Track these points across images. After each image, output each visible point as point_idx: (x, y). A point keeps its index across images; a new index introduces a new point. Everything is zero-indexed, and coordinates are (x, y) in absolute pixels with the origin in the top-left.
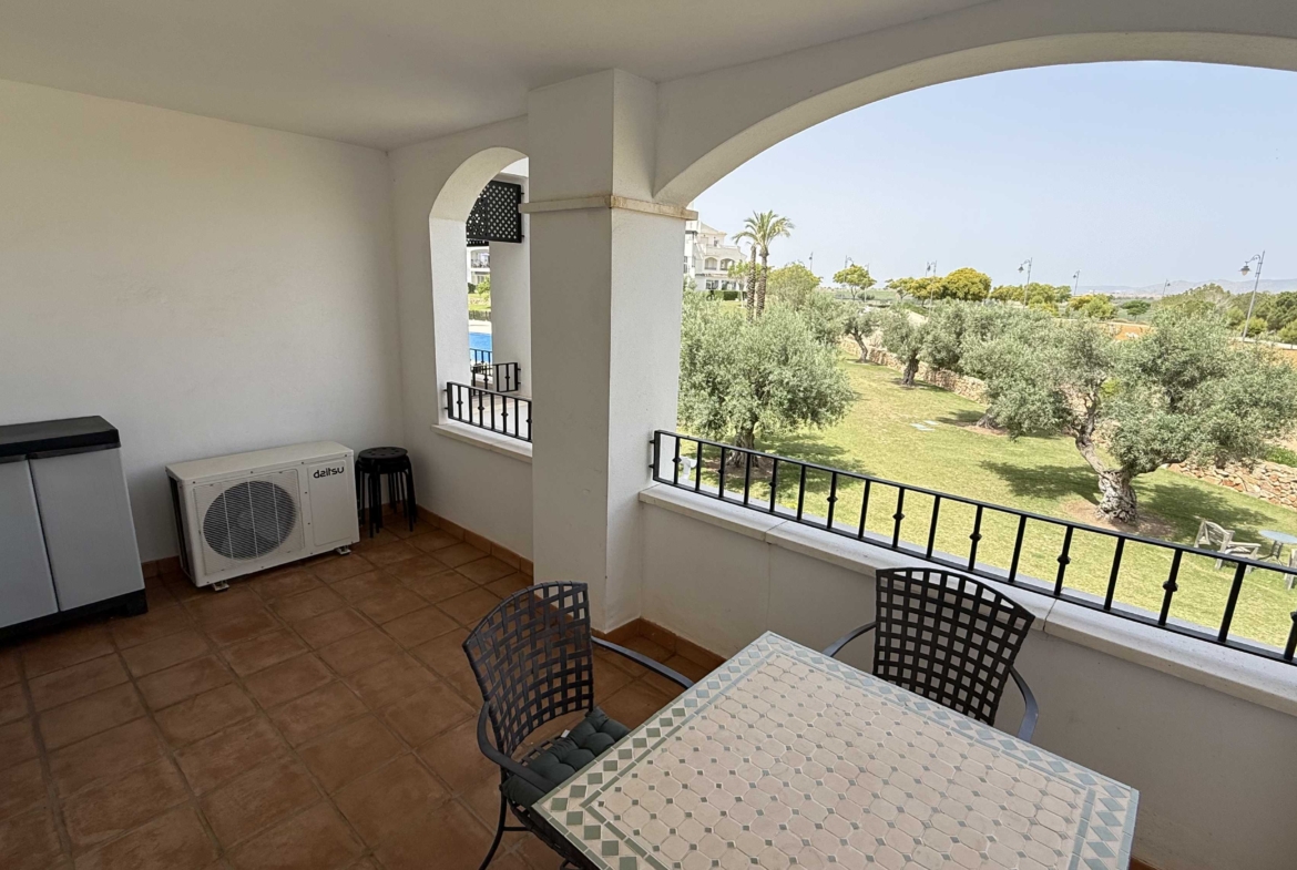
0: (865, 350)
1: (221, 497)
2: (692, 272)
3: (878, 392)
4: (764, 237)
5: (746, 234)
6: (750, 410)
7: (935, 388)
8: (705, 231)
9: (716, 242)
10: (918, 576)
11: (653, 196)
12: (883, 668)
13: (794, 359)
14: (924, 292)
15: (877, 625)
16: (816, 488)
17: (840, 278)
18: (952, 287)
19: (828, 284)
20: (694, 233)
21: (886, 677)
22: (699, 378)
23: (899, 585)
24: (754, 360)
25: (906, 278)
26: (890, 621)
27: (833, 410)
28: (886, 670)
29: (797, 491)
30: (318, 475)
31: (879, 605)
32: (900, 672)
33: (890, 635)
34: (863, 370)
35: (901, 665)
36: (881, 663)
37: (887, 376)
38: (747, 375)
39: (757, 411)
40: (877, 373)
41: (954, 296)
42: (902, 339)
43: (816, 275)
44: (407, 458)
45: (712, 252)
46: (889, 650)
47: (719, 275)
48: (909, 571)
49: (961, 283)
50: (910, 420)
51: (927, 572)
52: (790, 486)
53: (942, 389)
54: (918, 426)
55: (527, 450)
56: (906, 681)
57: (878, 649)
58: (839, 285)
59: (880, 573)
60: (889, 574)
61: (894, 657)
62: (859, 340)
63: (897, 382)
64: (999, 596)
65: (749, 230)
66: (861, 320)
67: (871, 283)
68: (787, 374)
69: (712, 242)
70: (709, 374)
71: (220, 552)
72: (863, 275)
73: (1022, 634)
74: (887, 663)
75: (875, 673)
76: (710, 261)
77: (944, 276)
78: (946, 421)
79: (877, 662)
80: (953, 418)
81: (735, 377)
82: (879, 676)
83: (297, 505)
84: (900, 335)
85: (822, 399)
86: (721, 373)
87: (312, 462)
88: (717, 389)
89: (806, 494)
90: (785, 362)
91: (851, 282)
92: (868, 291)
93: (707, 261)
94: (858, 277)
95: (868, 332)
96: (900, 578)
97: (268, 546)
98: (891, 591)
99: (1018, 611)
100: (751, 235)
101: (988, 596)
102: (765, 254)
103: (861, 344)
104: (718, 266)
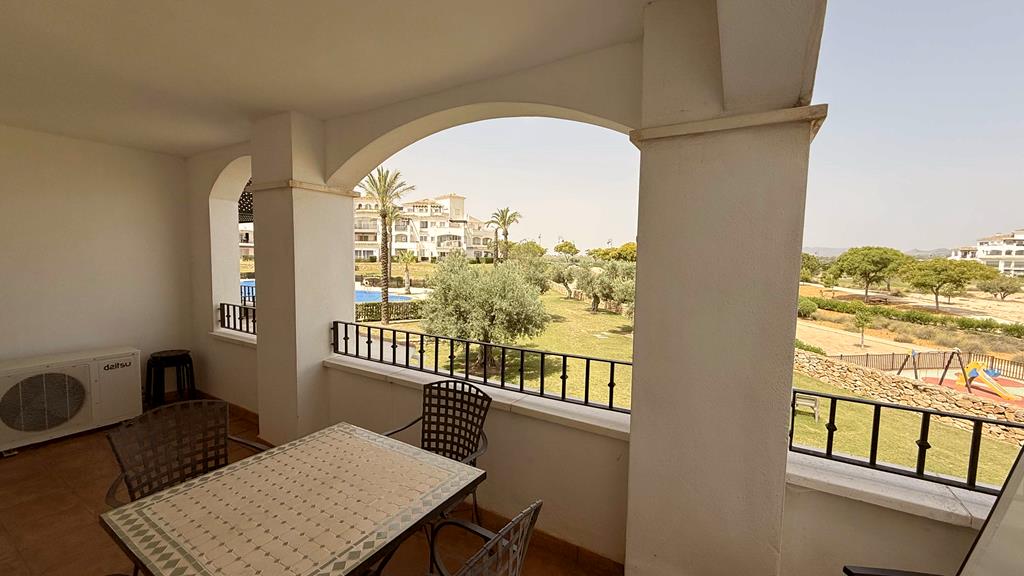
0: (570, 292)
1: (17, 385)
2: (464, 246)
3: (576, 316)
4: (504, 224)
5: (493, 222)
6: (483, 328)
7: (611, 313)
8: (472, 221)
9: (479, 228)
10: (443, 385)
11: (325, 182)
12: (427, 444)
13: (510, 295)
14: (607, 257)
15: (423, 417)
16: (531, 377)
17: (559, 249)
18: (624, 254)
19: (551, 253)
20: (465, 222)
21: (429, 449)
22: (450, 309)
23: (435, 392)
24: (486, 296)
25: (597, 249)
26: (430, 414)
27: (537, 326)
28: (429, 445)
29: (519, 380)
30: (107, 368)
31: (425, 405)
32: (437, 445)
33: (430, 423)
34: (568, 303)
35: (437, 441)
36: (426, 440)
37: (583, 307)
38: (482, 307)
39: (487, 328)
40: (577, 306)
41: (625, 259)
42: (588, 283)
43: (543, 247)
44: (189, 356)
45: (477, 233)
46: (430, 432)
47: (482, 248)
48: (439, 383)
49: (628, 251)
50: (593, 332)
51: (447, 382)
52: (514, 377)
53: (615, 314)
54: (598, 336)
55: (252, 340)
56: (440, 450)
57: (424, 432)
58: (557, 254)
59: (426, 386)
60: (429, 386)
61: (433, 436)
62: (566, 285)
63: (588, 310)
64: (478, 390)
65: (494, 219)
66: (566, 273)
67: (576, 252)
68: (505, 305)
69: (477, 228)
70: (457, 306)
71: (13, 427)
72: (572, 247)
73: (486, 410)
74: (430, 440)
75: (423, 448)
76: (476, 239)
77: (619, 247)
78: (614, 332)
79: (423, 440)
80: (619, 330)
81: (474, 307)
82: (425, 449)
83: (87, 389)
84: (587, 282)
85: (529, 319)
86: (465, 306)
87: (105, 358)
88: (462, 316)
89: (525, 382)
90: (504, 297)
91: (564, 251)
92: (576, 256)
93: (474, 239)
94: (568, 248)
95: (571, 280)
96: (435, 388)
97: (59, 421)
98: (431, 396)
99: (486, 397)
100: (496, 222)
101: (474, 391)
102: (506, 234)
103: (568, 288)
104: (482, 242)
